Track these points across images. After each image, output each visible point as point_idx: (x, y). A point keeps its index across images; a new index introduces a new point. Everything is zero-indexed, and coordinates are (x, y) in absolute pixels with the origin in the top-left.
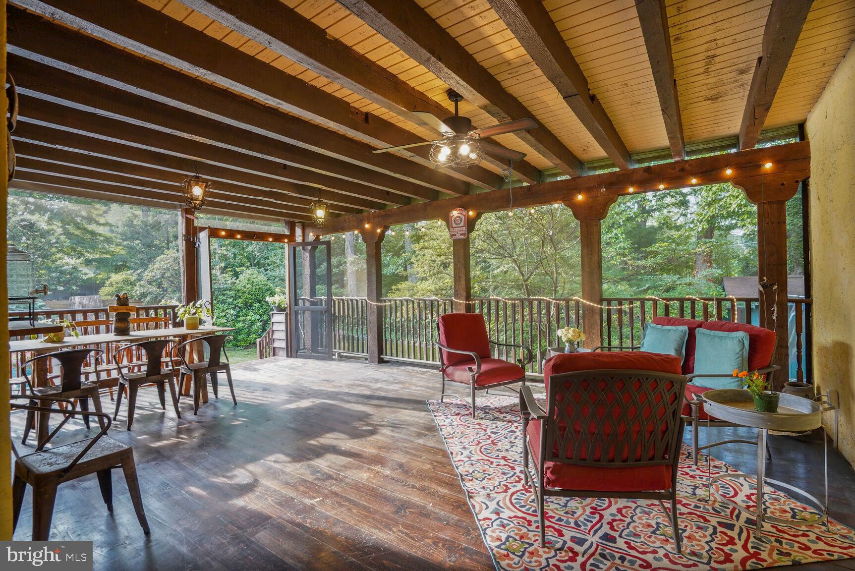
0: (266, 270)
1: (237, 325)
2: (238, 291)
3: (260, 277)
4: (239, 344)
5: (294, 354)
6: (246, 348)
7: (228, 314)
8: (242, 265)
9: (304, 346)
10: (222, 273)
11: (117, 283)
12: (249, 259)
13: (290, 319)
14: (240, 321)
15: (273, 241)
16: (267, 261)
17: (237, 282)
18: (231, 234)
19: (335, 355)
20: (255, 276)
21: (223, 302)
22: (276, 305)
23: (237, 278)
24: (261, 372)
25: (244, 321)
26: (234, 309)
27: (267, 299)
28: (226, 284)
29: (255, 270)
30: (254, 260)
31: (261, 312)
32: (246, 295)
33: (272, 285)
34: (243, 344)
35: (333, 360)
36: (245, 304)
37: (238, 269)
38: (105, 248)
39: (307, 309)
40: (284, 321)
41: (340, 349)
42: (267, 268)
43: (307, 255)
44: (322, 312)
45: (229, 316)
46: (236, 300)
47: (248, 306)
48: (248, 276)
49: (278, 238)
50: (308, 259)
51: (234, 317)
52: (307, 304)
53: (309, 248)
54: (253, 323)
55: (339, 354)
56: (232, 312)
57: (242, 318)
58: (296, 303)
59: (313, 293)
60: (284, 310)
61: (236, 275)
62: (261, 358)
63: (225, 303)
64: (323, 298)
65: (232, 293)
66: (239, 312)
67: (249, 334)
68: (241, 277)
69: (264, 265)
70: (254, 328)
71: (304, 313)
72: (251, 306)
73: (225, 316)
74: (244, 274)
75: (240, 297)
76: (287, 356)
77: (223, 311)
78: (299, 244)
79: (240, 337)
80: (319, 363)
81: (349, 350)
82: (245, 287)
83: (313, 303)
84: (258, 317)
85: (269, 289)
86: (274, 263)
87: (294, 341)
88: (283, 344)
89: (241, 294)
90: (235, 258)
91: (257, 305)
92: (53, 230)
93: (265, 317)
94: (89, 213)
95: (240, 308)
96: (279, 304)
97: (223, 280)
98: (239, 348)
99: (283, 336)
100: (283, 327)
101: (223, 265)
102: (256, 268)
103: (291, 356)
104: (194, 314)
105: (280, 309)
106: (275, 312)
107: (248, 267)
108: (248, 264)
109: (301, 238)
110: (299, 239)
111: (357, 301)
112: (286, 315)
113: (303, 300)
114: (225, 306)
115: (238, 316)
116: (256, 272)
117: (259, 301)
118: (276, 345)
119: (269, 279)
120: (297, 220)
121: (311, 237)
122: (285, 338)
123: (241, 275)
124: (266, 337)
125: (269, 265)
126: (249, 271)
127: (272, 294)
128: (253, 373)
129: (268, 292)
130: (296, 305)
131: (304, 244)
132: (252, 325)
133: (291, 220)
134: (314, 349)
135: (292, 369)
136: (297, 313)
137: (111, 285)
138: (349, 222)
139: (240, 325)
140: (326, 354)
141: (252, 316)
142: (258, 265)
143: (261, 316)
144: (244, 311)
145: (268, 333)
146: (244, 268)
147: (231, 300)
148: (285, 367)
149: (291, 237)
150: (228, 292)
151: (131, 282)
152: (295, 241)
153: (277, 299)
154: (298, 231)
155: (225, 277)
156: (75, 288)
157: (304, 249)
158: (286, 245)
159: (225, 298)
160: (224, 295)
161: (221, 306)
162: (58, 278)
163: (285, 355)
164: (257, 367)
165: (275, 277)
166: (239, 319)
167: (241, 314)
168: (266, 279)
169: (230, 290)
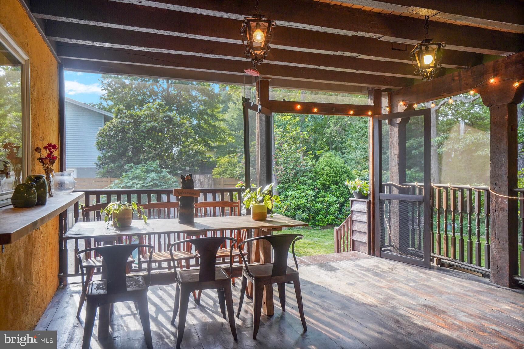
0: (343, 153)
1: (315, 205)
2: (317, 173)
3: (338, 160)
4: (317, 223)
5: (377, 252)
6: (324, 228)
7: (307, 194)
8: (322, 149)
9: (390, 242)
10: (304, 156)
11: (224, 164)
12: (328, 143)
13: (374, 209)
14: (318, 202)
15: (354, 115)
16: (344, 145)
17: (317, 164)
18: (307, 108)
19: (432, 260)
20: (333, 158)
21: (304, 183)
22: (357, 191)
23: (317, 160)
24: (339, 273)
25: (322, 202)
26: (313, 190)
27: (346, 183)
28: (307, 166)
29: (332, 153)
30: (332, 145)
31: (338, 194)
32: (324, 177)
33: (348, 167)
34: (320, 224)
35: (431, 268)
36: (324, 185)
37: (318, 152)
38: (222, 138)
39: (395, 198)
40: (366, 210)
41: (440, 254)
42: (344, 151)
43: (396, 130)
44: (414, 203)
45: (309, 196)
46: (315, 181)
47: (326, 188)
48: (326, 159)
49: (360, 110)
50: (397, 135)
51: (313, 198)
52: (395, 191)
53: (399, 120)
54: (330, 204)
55: (439, 260)
56: (311, 192)
57: (320, 199)
58: (381, 190)
59: (402, 178)
60: (366, 197)
61: (316, 158)
62: (338, 252)
63: (306, 184)
64: (416, 184)
65: (312, 175)
66: (317, 193)
67: (326, 215)
68: (320, 159)
69: (341, 149)
70: (332, 209)
71: (390, 202)
72: (329, 187)
73: (305, 196)
74: (323, 157)
75: (319, 179)
76: (369, 253)
77: (304, 192)
78: (385, 117)
79: (318, 218)
80: (412, 272)
81: (455, 257)
82: (323, 169)
83: (402, 191)
84: (335, 199)
85: (346, 172)
86: (350, 146)
87: (378, 236)
88: (365, 239)
89: (320, 176)
90: (315, 143)
91: (335, 187)
92: (184, 123)
93: (342, 199)
94: (212, 111)
95: (319, 189)
96: (361, 189)
97: (304, 162)
98: (317, 228)
99: (364, 228)
100: (365, 218)
101: (305, 148)
102: (334, 151)
103: (374, 254)
104: (262, 201)
105: (362, 196)
106: (355, 199)
107: (326, 151)
108: (327, 148)
109: (388, 109)
110: (385, 110)
111: (470, 190)
112: (369, 203)
113: (390, 185)
114: (306, 187)
115: (316, 197)
116: (333, 154)
117: (336, 183)
118: (356, 237)
119: (345, 162)
120: (383, 87)
121: (401, 107)
122: (366, 231)
123: (320, 158)
124: (344, 226)
125: (345, 149)
126: (328, 154)
127: (351, 178)
128: (329, 273)
129: (345, 175)
130: (381, 192)
131: (392, 116)
132: (330, 206)
133: (377, 87)
134: (403, 248)
135: (377, 274)
136: (381, 202)
137: (220, 166)
138: (460, 79)
139: (318, 205)
140: (421, 257)
141: (330, 198)
142: (336, 149)
143: (338, 197)
144: (322, 192)
145: (347, 222)
146: (323, 151)
147: (310, 181)
148: (368, 270)
149: (377, 109)
150: (308, 174)
151: (234, 164)
152: (380, 113)
153: (358, 183)
154: (385, 102)
155: (305, 160)
156: (196, 168)
157: (391, 123)
158: (370, 119)
159: (305, 179)
160: (305, 176)
161: (302, 187)
162: (186, 160)
163: (367, 252)
164: (334, 264)
165: (351, 160)
166: (317, 200)
167: (320, 195)
168: (344, 162)
169: (310, 172)
